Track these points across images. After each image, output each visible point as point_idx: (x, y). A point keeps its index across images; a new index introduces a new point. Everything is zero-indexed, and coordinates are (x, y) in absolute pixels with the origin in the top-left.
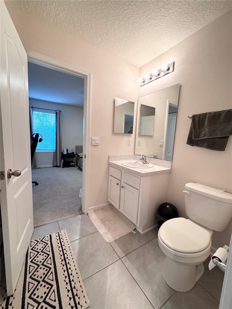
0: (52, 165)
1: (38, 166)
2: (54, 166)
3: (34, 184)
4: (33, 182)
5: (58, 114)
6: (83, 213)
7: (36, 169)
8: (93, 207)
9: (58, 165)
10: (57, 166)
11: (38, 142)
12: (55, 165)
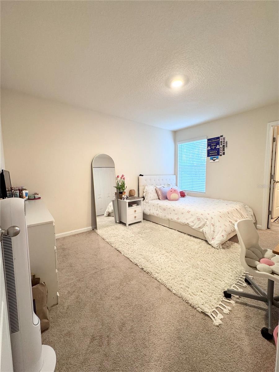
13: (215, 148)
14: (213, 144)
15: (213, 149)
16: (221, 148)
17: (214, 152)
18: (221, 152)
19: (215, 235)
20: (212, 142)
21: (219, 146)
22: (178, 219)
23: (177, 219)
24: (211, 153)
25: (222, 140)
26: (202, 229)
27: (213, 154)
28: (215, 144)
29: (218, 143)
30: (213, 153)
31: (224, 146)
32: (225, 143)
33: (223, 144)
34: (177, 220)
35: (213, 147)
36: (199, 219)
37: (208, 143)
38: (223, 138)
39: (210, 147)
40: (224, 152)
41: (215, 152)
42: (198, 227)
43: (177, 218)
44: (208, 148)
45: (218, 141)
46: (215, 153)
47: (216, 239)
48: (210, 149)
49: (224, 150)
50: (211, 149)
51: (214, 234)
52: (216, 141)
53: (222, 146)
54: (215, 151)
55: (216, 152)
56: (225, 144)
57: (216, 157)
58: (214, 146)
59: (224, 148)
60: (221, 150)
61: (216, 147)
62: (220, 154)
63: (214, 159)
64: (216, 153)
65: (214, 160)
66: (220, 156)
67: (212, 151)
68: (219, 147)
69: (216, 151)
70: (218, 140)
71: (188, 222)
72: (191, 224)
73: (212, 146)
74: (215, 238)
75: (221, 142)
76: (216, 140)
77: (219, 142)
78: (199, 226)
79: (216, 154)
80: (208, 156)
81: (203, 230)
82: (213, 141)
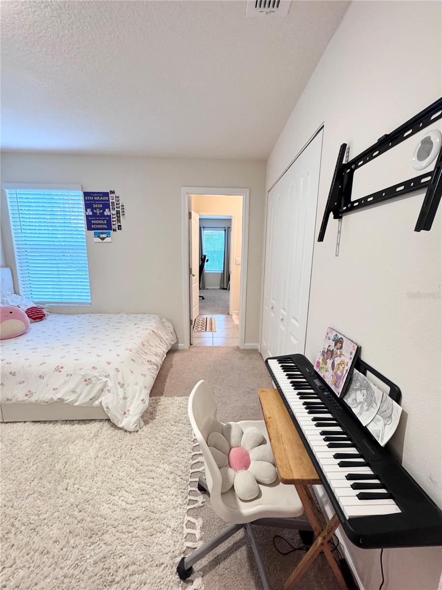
0: (219, 287)
1: (207, 287)
2: (221, 289)
3: (202, 298)
4: (200, 297)
5: (227, 231)
6: (229, 315)
7: (204, 289)
8: (236, 312)
9: (225, 287)
10: (224, 289)
11: (206, 262)
12: (222, 287)
13: (102, 215)
14: (96, 206)
15: (98, 216)
16: (114, 216)
17: (100, 222)
18: (114, 223)
19: (128, 403)
20: (94, 200)
21: (110, 211)
22: (29, 394)
23: (26, 395)
24: (94, 224)
25: (114, 201)
26: (99, 400)
27: (99, 226)
28: (101, 206)
29: (106, 206)
30: (99, 224)
31: (118, 212)
32: (121, 207)
33: (116, 209)
34: (26, 398)
35: (98, 212)
36: (88, 381)
37: (85, 200)
38: (116, 197)
39: (92, 211)
40: (119, 224)
41: (102, 222)
42: (87, 399)
43: (25, 391)
44: (86, 211)
45: (106, 200)
46: (102, 224)
47: (131, 413)
48: (91, 214)
49: (119, 221)
50: (94, 215)
51: (125, 402)
52: (102, 200)
53: (114, 212)
54: (102, 220)
55: (105, 222)
56: (120, 209)
57: (105, 233)
58: (100, 209)
59: (119, 217)
60: (114, 219)
61: (103, 212)
62: (113, 227)
63: (102, 236)
64: (105, 224)
65: (103, 239)
66: (114, 231)
67: (96, 220)
68: (109, 214)
69: (104, 220)
70: (107, 198)
71: (59, 396)
72: (70, 398)
73: (95, 209)
74: (128, 411)
75: (113, 203)
76: (101, 198)
77: (109, 204)
78: (91, 396)
79: (106, 226)
80: (89, 228)
81: (101, 403)
82: (96, 198)
